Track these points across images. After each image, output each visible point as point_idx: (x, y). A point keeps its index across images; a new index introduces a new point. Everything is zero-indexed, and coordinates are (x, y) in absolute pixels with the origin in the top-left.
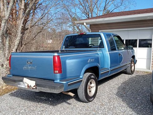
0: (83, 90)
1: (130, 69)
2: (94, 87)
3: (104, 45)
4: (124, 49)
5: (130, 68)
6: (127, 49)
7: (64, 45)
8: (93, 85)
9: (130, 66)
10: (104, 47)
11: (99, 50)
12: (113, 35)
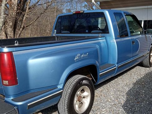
0: (65, 107)
1: (148, 61)
2: (87, 96)
3: (109, 30)
4: (141, 34)
5: (148, 59)
6: (145, 34)
7: (55, 29)
8: (87, 93)
9: (148, 57)
10: (108, 33)
11: (101, 37)
12: (124, 13)
